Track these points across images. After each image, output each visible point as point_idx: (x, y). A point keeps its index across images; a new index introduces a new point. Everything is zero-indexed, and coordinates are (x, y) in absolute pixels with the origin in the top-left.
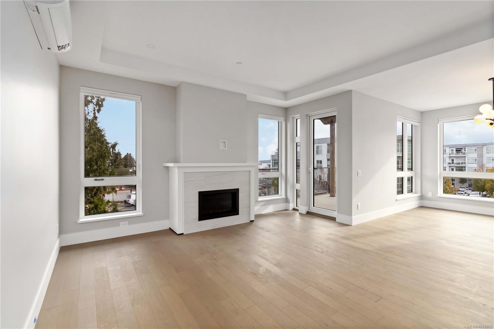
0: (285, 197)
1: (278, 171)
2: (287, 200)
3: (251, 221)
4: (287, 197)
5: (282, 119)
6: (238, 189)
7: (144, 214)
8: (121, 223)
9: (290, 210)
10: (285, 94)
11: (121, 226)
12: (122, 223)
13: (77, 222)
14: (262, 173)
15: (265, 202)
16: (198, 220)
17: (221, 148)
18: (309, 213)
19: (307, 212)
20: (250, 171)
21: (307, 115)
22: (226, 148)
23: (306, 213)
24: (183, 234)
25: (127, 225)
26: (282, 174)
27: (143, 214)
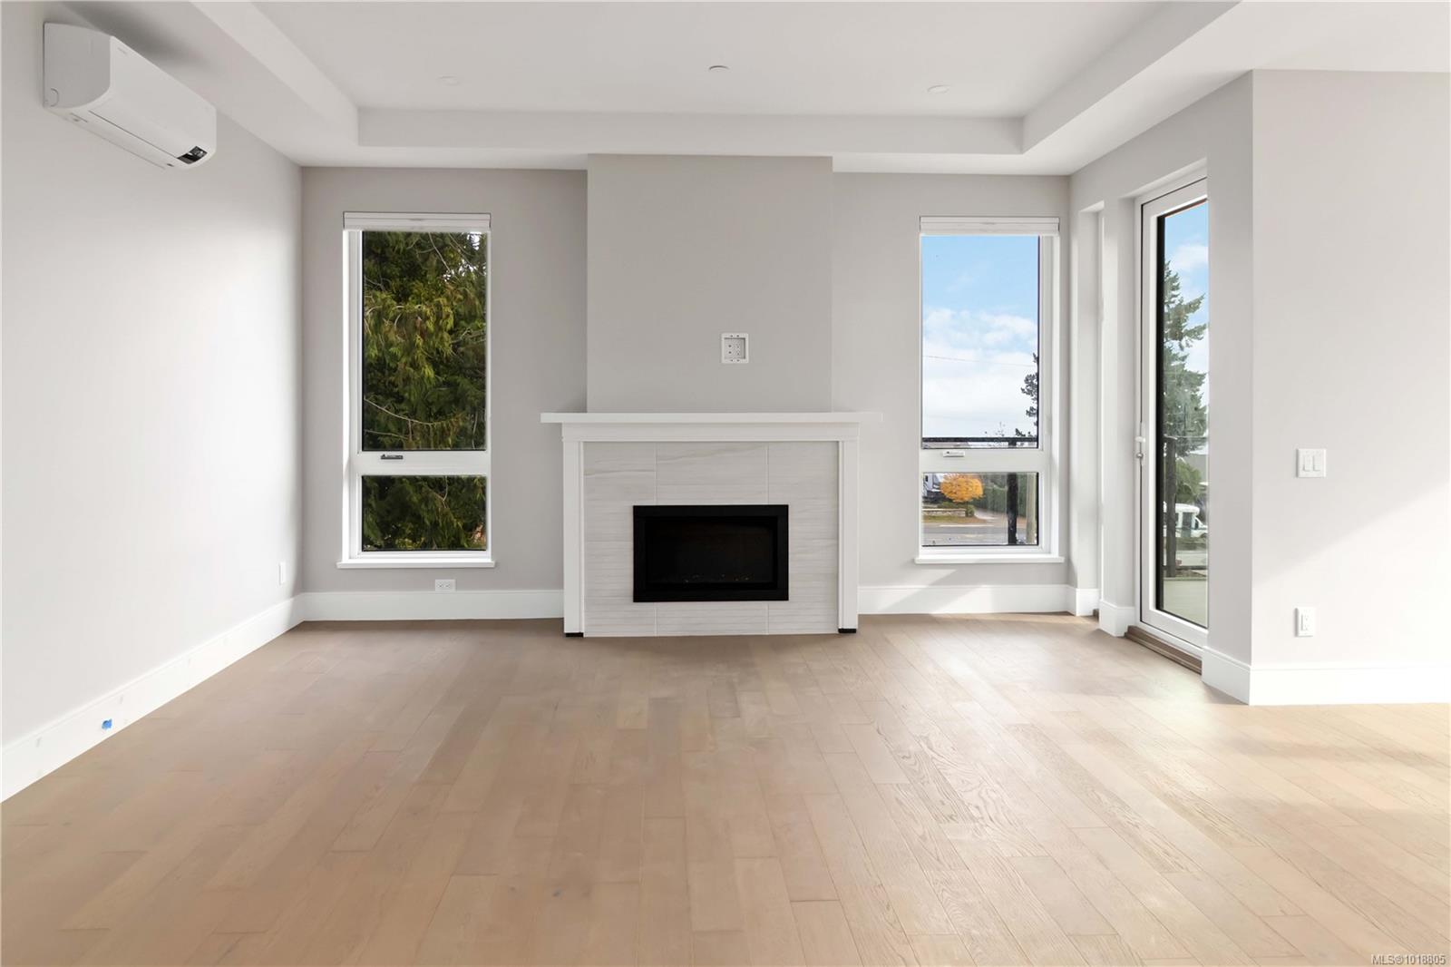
0: (1062, 560)
1: (1038, 447)
2: (1066, 573)
3: (843, 631)
4: (1069, 561)
5: (1047, 228)
6: (785, 508)
7: (497, 564)
8: (437, 581)
9: (1078, 614)
10: (1016, 127)
11: (437, 589)
12: (441, 581)
13: (336, 566)
14: (945, 451)
15: (953, 571)
16: (632, 598)
17: (724, 361)
18: (1134, 635)
19: (1130, 628)
20: (838, 442)
21: (1133, 200)
22: (747, 360)
23: (1123, 635)
24: (580, 635)
25: (453, 590)
26: (1050, 457)
27: (493, 562)
